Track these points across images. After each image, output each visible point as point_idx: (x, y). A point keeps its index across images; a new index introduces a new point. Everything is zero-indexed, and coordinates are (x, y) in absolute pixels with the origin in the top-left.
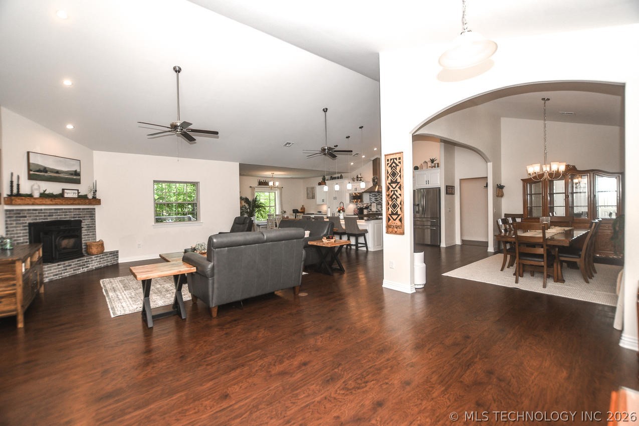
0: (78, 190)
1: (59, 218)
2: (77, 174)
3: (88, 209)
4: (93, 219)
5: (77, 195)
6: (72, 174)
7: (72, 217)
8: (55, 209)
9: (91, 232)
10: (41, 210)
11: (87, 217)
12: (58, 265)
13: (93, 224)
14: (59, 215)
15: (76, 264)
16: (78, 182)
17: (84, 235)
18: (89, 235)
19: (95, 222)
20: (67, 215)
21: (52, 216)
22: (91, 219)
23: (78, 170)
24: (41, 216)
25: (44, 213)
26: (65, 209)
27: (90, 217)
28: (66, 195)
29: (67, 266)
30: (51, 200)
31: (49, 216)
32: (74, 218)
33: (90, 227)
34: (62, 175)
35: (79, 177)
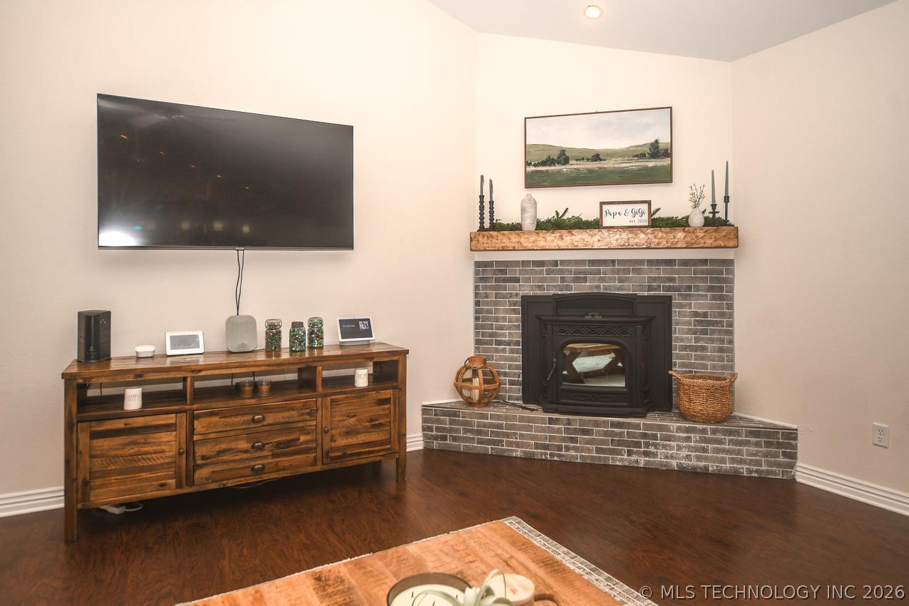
0: (649, 203)
1: (602, 288)
2: (659, 151)
3: (705, 262)
4: (721, 298)
5: (646, 217)
6: (642, 156)
7: (642, 288)
8: (592, 262)
9: (712, 341)
10: (555, 263)
11: (697, 288)
12: (551, 421)
13: (722, 315)
14: (602, 280)
15: (606, 434)
16: (664, 176)
17: (684, 348)
18: (704, 349)
19: (730, 307)
20: (628, 279)
21: (585, 280)
22: (714, 298)
23: (664, 140)
24: (553, 280)
25: (562, 272)
26: (621, 262)
27: (711, 289)
28: (607, 221)
29: (576, 431)
30: (561, 238)
31: (576, 280)
32: (650, 288)
33: (713, 323)
34: (609, 164)
35: (666, 162)
